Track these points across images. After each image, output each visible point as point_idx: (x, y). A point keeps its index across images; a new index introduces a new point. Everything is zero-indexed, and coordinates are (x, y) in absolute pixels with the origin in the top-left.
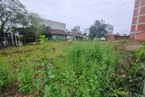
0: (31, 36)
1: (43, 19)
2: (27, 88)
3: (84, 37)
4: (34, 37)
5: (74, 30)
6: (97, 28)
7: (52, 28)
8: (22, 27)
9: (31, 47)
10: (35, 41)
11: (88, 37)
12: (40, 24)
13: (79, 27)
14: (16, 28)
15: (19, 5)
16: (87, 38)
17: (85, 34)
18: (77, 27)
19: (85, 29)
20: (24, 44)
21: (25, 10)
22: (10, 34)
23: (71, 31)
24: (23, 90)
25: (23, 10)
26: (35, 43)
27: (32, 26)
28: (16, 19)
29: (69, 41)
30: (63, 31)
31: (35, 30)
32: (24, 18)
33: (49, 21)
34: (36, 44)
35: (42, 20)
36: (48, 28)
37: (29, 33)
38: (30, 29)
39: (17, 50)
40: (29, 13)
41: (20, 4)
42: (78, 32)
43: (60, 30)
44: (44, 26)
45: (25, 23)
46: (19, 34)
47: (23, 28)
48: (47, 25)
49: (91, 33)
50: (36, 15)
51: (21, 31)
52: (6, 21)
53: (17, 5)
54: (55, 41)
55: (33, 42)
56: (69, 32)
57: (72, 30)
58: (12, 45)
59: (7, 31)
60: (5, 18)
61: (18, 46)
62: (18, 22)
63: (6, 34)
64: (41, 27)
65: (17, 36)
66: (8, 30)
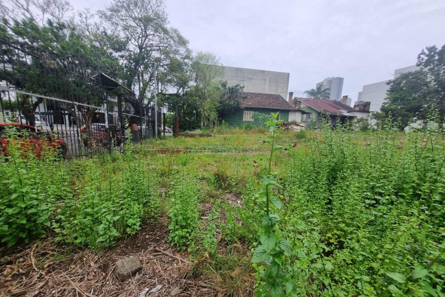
0: (190, 114)
1: (223, 68)
2: (183, 237)
3: (359, 116)
4: (198, 115)
5: (320, 92)
6: (430, 78)
7: (245, 90)
8: (175, 92)
9: (190, 141)
10: (199, 127)
11: (376, 116)
12: (216, 81)
13: (340, 81)
14: (164, 95)
15: (176, 39)
16: (373, 122)
17: (364, 107)
18: (330, 81)
19: (365, 87)
20: (175, 134)
21: (187, 50)
22: (153, 109)
23: (305, 96)
24: (176, 238)
25: (182, 50)
26: (198, 132)
27: (197, 88)
28: (166, 75)
29: (297, 129)
30: (278, 97)
31: (202, 97)
32: (182, 70)
33: (238, 70)
34: (201, 135)
35: (221, 70)
36: (233, 91)
37: (189, 105)
38: (191, 95)
39: (161, 146)
40: (194, 55)
41: (178, 36)
42: (333, 97)
43: (269, 96)
44: (224, 85)
45: (183, 83)
46: (169, 110)
47: (177, 95)
48: (231, 84)
49: (394, 101)
50: (209, 57)
51: (173, 101)
52: (150, 80)
53: (172, 42)
54: (249, 127)
55: (194, 128)
56: (297, 102)
57: (312, 93)
58: (154, 135)
59: (149, 103)
60: (149, 75)
61: (164, 138)
62: (170, 81)
63: (147, 108)
64: (218, 89)
65: (164, 114)
66: (150, 100)
